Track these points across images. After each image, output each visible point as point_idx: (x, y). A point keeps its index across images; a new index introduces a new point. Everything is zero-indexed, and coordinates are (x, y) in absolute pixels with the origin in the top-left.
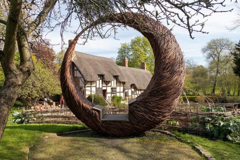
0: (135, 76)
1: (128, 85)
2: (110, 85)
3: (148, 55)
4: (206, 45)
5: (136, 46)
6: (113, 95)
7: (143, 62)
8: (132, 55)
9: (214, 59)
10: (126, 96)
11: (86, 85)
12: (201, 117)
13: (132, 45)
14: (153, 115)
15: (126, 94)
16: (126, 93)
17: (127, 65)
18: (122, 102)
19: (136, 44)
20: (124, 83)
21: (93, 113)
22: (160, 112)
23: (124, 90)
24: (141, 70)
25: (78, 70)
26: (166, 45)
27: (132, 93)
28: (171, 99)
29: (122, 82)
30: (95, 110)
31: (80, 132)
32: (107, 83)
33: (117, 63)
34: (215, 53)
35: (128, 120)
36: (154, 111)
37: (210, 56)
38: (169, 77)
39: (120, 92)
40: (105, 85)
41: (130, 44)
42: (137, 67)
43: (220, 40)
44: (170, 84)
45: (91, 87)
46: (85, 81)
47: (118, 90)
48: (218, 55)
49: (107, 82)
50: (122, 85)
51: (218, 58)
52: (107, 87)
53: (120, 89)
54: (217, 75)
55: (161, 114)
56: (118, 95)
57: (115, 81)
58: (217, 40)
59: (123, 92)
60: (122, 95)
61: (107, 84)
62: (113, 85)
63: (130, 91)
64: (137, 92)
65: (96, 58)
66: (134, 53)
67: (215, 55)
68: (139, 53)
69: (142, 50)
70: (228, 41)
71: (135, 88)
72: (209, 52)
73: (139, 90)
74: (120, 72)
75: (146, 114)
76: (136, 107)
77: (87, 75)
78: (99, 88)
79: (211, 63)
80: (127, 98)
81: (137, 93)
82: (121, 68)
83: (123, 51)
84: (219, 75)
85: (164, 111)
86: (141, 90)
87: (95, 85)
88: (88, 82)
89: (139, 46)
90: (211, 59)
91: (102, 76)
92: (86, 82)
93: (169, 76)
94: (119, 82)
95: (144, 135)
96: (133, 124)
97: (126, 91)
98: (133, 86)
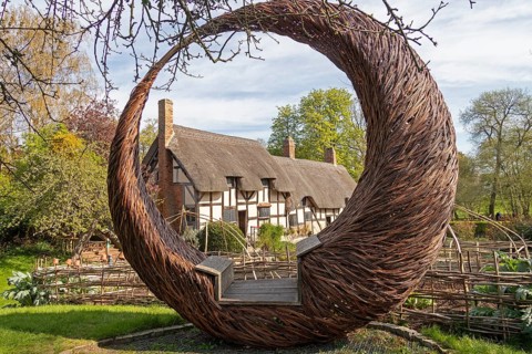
0: (312, 179)
1: (296, 199)
2: (254, 199)
3: (339, 131)
4: (471, 105)
5: (311, 111)
6: (261, 223)
7: (328, 146)
8: (303, 131)
9: (490, 136)
10: (291, 224)
11: (198, 200)
12: (503, 286)
13: (302, 111)
14: (370, 288)
15: (292, 221)
16: (291, 216)
17: (292, 155)
18: (283, 239)
19: (311, 107)
20: (287, 195)
21: (196, 281)
22: (389, 276)
23: (287, 210)
24: (325, 165)
25: (180, 166)
26: (400, 84)
27: (306, 216)
28: (421, 237)
29: (282, 193)
30: (201, 272)
31: (165, 333)
32: (248, 195)
33: (270, 151)
34: (492, 123)
35: (296, 302)
36: (372, 275)
37: (480, 129)
38: (413, 176)
39: (278, 216)
40: (244, 201)
41: (297, 108)
42: (317, 157)
43: (502, 94)
44: (416, 194)
45: (211, 205)
46: (197, 192)
47: (273, 211)
48: (497, 127)
49: (247, 192)
50: (282, 198)
51: (500, 134)
52: (247, 204)
53: (277, 208)
54: (498, 172)
55: (393, 282)
56: (274, 221)
57: (266, 190)
58: (495, 94)
59: (285, 216)
60: (283, 221)
61: (247, 199)
62: (261, 201)
63: (300, 212)
64: (318, 215)
65: (221, 140)
66: (307, 128)
67: (492, 127)
68: (320, 127)
69: (326, 121)
70: (521, 96)
71: (313, 206)
72: (477, 121)
73: (321, 210)
74: (277, 169)
75: (350, 283)
76: (320, 264)
77: (201, 179)
78: (230, 208)
79: (483, 146)
80: (295, 228)
81: (318, 217)
82: (279, 160)
83: (283, 124)
84: (501, 174)
85: (403, 275)
86: (326, 210)
87: (220, 201)
88: (204, 193)
89: (318, 111)
90: (483, 138)
91: (235, 181)
92: (198, 195)
93: (414, 170)
94: (276, 194)
95: (345, 341)
96: (312, 313)
97: (292, 213)
98: (308, 201)
